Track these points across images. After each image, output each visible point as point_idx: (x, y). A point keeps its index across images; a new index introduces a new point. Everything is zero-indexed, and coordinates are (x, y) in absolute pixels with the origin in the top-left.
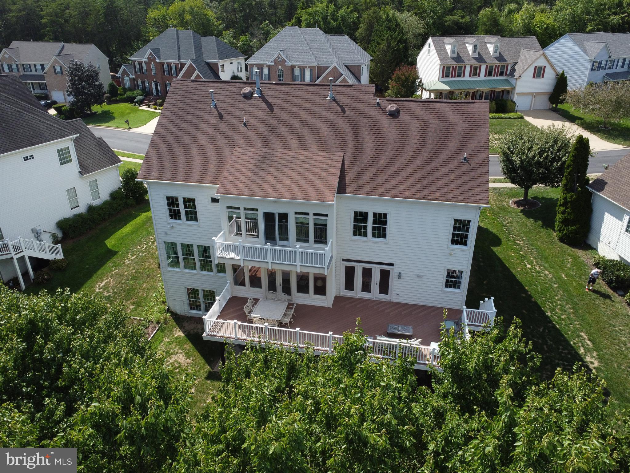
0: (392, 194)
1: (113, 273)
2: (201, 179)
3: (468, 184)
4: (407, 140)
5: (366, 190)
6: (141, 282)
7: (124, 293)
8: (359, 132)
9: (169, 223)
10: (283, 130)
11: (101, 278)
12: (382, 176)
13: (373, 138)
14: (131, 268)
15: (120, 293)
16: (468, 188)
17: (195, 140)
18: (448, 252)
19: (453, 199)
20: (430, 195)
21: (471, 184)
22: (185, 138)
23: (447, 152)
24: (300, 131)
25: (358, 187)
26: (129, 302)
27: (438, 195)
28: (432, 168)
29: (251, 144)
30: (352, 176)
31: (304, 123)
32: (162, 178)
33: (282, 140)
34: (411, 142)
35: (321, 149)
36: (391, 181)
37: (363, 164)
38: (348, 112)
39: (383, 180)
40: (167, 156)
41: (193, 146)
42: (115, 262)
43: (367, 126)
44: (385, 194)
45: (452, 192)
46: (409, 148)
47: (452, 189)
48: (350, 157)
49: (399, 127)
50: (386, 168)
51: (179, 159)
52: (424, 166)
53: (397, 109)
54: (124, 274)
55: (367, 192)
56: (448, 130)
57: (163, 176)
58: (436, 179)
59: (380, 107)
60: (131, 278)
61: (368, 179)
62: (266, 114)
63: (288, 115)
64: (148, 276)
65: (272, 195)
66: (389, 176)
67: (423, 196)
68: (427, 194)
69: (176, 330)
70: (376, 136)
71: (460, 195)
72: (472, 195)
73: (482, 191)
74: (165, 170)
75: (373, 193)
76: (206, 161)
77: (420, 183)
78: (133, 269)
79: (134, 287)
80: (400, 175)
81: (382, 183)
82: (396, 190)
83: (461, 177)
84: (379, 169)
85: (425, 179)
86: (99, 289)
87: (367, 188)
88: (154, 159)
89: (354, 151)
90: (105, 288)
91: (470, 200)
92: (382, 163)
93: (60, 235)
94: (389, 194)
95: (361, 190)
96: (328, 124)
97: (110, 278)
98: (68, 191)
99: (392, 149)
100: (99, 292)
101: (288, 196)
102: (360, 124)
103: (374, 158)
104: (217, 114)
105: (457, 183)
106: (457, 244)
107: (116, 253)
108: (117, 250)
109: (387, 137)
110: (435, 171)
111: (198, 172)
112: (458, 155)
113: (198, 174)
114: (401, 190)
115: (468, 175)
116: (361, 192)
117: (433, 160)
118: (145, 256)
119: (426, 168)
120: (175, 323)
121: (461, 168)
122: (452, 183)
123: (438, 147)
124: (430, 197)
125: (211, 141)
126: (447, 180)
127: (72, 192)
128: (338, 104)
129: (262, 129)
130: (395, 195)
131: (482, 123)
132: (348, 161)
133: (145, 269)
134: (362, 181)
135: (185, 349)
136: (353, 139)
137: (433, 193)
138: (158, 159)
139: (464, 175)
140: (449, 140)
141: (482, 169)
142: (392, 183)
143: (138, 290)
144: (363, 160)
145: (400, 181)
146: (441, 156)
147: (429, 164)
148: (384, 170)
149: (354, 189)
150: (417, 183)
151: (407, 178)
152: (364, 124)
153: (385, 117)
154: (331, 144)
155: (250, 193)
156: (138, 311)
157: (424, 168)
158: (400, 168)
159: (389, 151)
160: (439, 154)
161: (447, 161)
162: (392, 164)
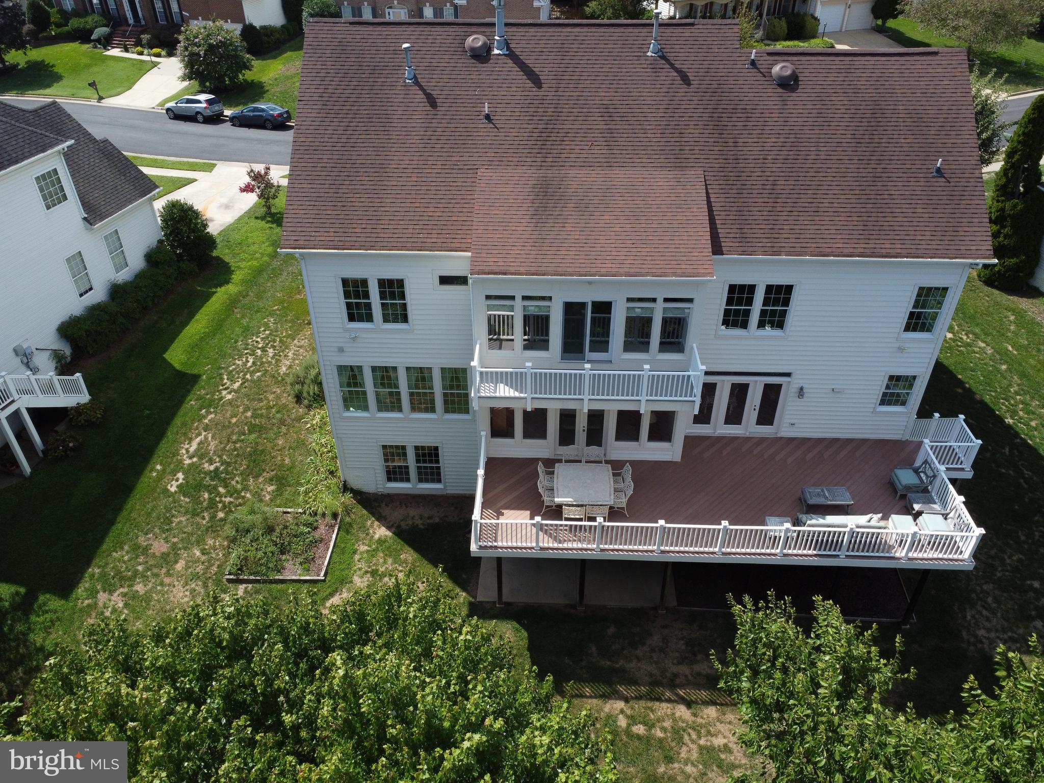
0: (812, 249)
1: (206, 421)
2: (420, 240)
3: (951, 220)
4: (822, 136)
5: (760, 245)
6: (271, 435)
7: (244, 462)
8: (726, 123)
9: (347, 330)
10: (571, 126)
11: (185, 434)
12: (785, 213)
13: (755, 136)
14: (241, 409)
15: (235, 462)
16: (951, 229)
17: (387, 158)
18: (897, 345)
19: (927, 252)
20: (883, 246)
21: (957, 220)
22: (366, 153)
23: (901, 158)
24: (605, 127)
25: (744, 240)
26: (261, 479)
27: (899, 246)
28: (880, 192)
29: (511, 159)
30: (728, 217)
31: (611, 110)
32: (335, 243)
33: (573, 147)
34: (830, 140)
35: (655, 165)
36: (806, 222)
37: (744, 191)
38: (695, 83)
39: (790, 222)
40: (336, 195)
41: (388, 170)
42: (200, 398)
43: (739, 111)
44: (799, 249)
45: (924, 238)
46: (827, 153)
47: (923, 233)
48: (717, 178)
49: (801, 111)
50: (790, 196)
51: (362, 200)
52: (863, 188)
53: (794, 72)
54: (230, 422)
55: (763, 249)
56: (896, 111)
57: (337, 239)
58: (890, 215)
59: (757, 68)
60: (249, 430)
61: (760, 222)
62: (527, 93)
63: (574, 94)
64: (282, 422)
65: (588, 269)
66: (801, 214)
67: (872, 250)
68: (877, 246)
69: (372, 526)
70: (760, 132)
71: (939, 242)
72: (961, 243)
73: (977, 234)
74: (337, 225)
75: (775, 249)
76: (422, 201)
77: (861, 223)
78: (245, 411)
79: (260, 447)
80: (820, 209)
81: (788, 227)
82: (818, 240)
83: (935, 206)
84: (778, 200)
85: (870, 214)
86: (191, 458)
87: (761, 240)
88: (308, 203)
89: (722, 165)
90: (201, 454)
91: (959, 252)
92: (782, 187)
93: (67, 351)
94: (807, 250)
95: (749, 244)
96: (661, 110)
97: (204, 433)
98: (68, 260)
99: (796, 157)
100: (193, 464)
101: (621, 270)
102: (725, 106)
103: (764, 178)
104: (423, 96)
105: (931, 220)
106: (914, 330)
107: (195, 378)
108: (195, 371)
109: (782, 132)
110: (886, 197)
111: (411, 227)
112: (924, 162)
113: (411, 231)
114: (828, 241)
115: (948, 202)
116: (751, 249)
117: (877, 175)
118: (259, 380)
119: (867, 192)
120: (365, 512)
121: (932, 188)
122: (921, 220)
123: (883, 149)
124: (884, 251)
125: (422, 158)
126: (911, 215)
127: (77, 262)
128: (672, 66)
129: (526, 126)
130: (818, 250)
131: (959, 95)
132: (714, 187)
133: (269, 408)
134: (749, 226)
135: (406, 561)
136: (717, 140)
137: (889, 242)
138: (317, 203)
139: (941, 202)
140: (902, 132)
141: (972, 189)
142: (808, 227)
143: (270, 453)
144: (744, 182)
145: (823, 223)
146: (892, 166)
147: (872, 184)
148: (788, 200)
149: (737, 244)
150: (856, 223)
151: (836, 214)
152: (732, 107)
153: (770, 90)
154: (673, 152)
155: (540, 269)
156: (287, 496)
157: (864, 192)
158: (818, 196)
159: (790, 161)
160: (888, 162)
161: (905, 175)
162: (802, 187)
